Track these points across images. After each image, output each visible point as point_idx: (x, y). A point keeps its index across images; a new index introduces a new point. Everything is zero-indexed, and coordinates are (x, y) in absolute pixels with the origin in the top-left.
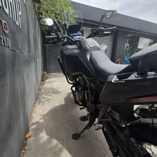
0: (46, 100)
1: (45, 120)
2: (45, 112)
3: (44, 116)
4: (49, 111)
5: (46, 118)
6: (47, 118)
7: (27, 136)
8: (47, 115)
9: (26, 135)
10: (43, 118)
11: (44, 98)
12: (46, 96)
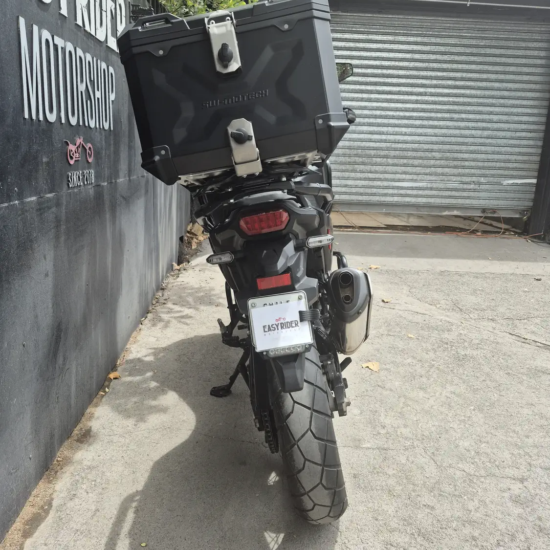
0: (175, 318)
1: (157, 359)
2: (164, 343)
3: (156, 352)
4: (175, 343)
5: (162, 354)
6: (164, 356)
7: (112, 376)
8: (164, 349)
9: (109, 373)
10: (155, 354)
11: (170, 311)
12: (177, 308)
